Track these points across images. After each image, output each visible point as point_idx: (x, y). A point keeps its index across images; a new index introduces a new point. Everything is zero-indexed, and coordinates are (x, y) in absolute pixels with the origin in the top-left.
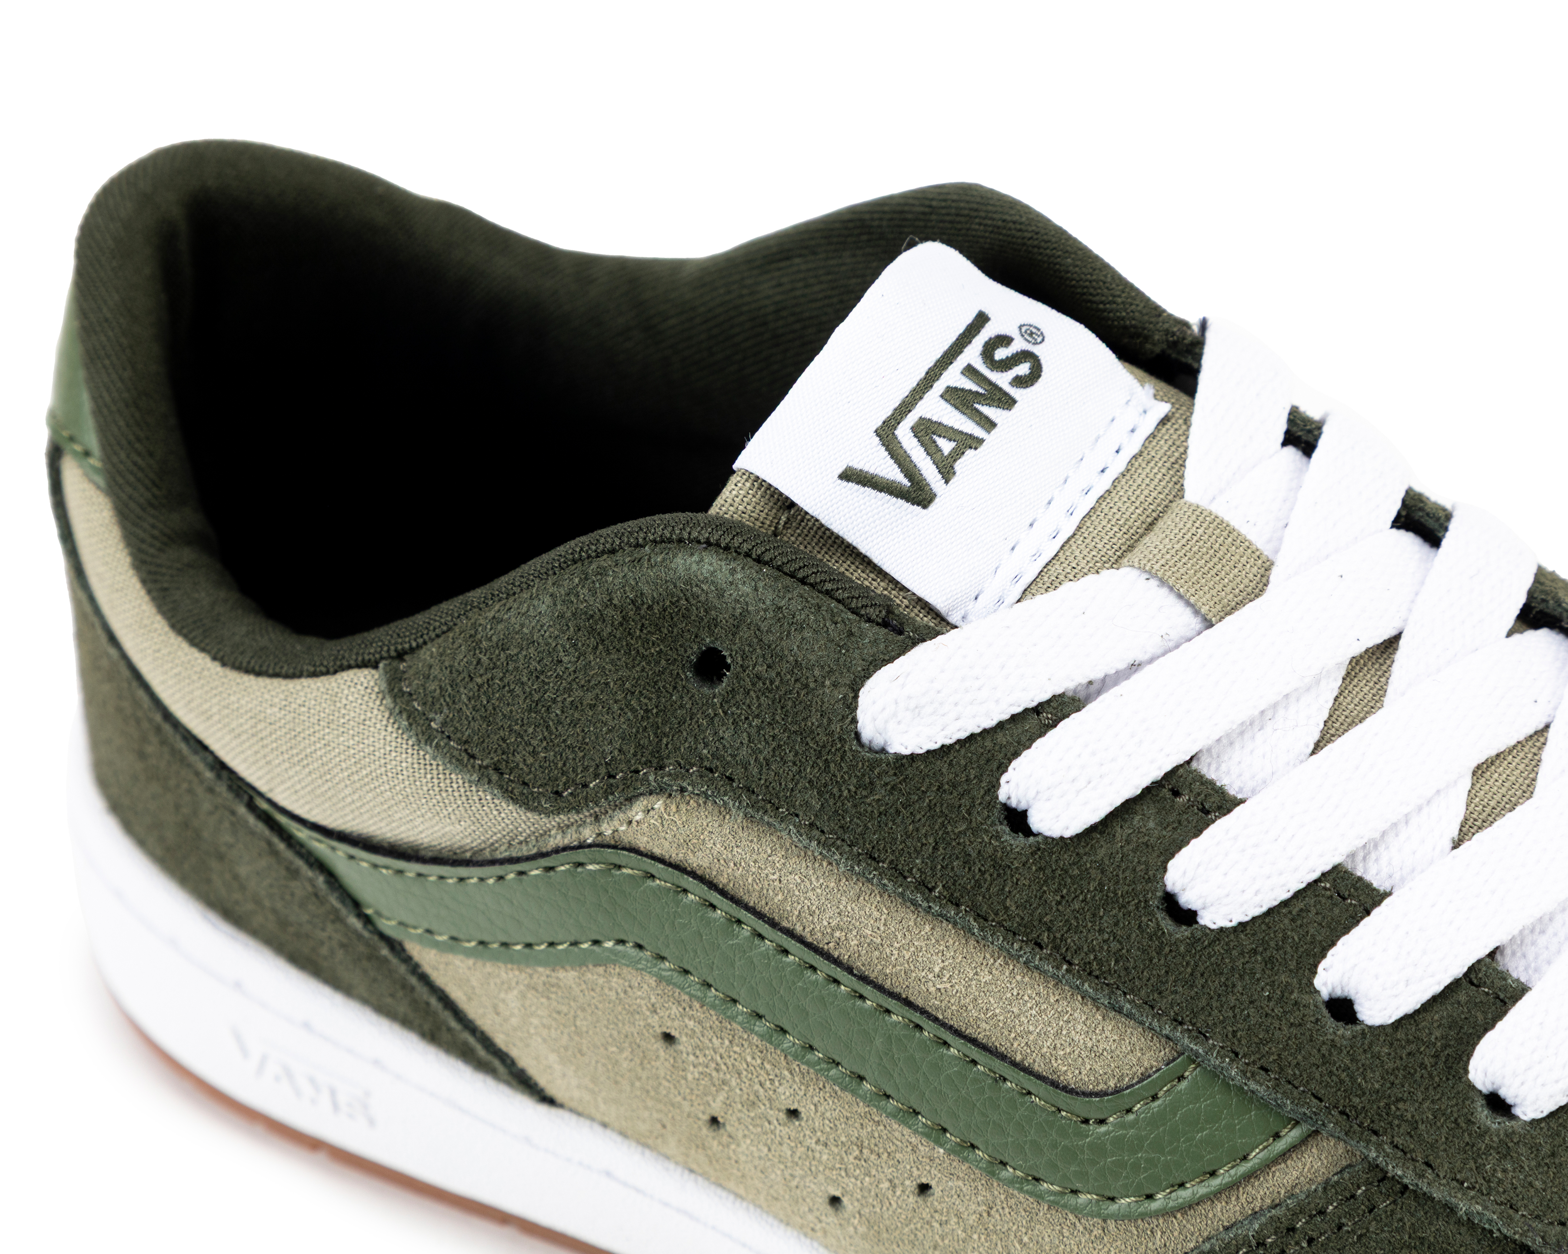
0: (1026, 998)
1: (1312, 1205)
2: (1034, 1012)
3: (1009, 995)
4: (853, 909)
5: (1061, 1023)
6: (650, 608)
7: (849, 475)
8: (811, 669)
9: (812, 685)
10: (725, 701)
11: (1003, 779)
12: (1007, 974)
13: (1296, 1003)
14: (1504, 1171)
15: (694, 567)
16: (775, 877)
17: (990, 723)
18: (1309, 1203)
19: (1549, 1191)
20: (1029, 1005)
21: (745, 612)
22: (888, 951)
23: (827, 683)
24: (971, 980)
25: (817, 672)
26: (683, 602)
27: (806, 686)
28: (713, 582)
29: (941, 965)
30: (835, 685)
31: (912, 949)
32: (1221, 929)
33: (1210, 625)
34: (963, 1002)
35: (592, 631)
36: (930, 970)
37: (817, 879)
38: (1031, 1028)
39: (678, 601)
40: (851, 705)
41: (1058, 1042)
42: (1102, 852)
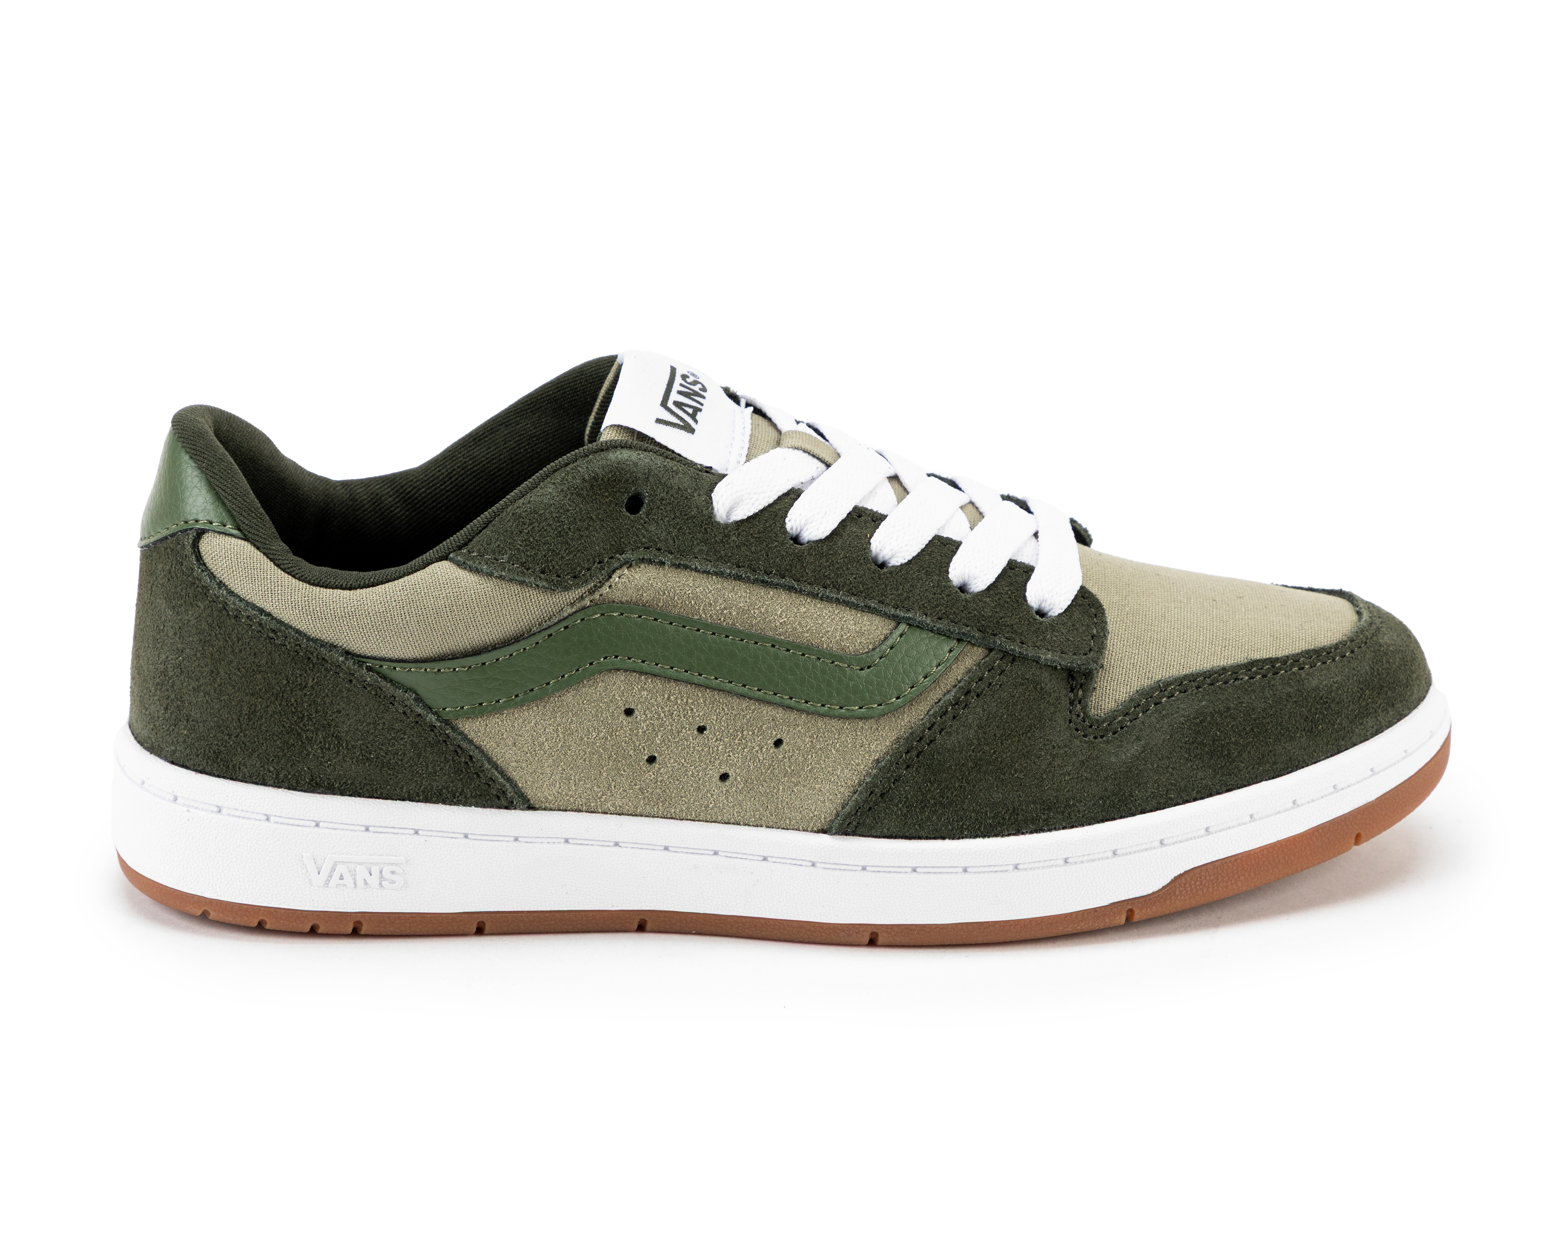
0: (824, 615)
1: (976, 677)
2: (829, 620)
3: (815, 616)
4: (732, 596)
5: (842, 623)
6: (602, 480)
7: (659, 421)
8: (686, 490)
9: (689, 497)
10: (648, 515)
11: (787, 520)
12: (813, 606)
13: (945, 587)
14: (1056, 636)
15: (620, 456)
16: (690, 592)
17: (771, 501)
18: (974, 676)
19: (1076, 641)
20: (826, 618)
21: (650, 470)
22: (752, 612)
23: (695, 495)
24: (796, 613)
25: (689, 491)
26: (618, 473)
27: (687, 498)
28: (631, 461)
29: (781, 610)
30: (699, 495)
31: (765, 607)
32: (902, 565)
33: (828, 466)
34: (794, 626)
35: (578, 495)
36: (776, 614)
37: (711, 586)
38: (829, 629)
39: (615, 474)
40: (709, 501)
41: (843, 633)
42: (839, 543)
